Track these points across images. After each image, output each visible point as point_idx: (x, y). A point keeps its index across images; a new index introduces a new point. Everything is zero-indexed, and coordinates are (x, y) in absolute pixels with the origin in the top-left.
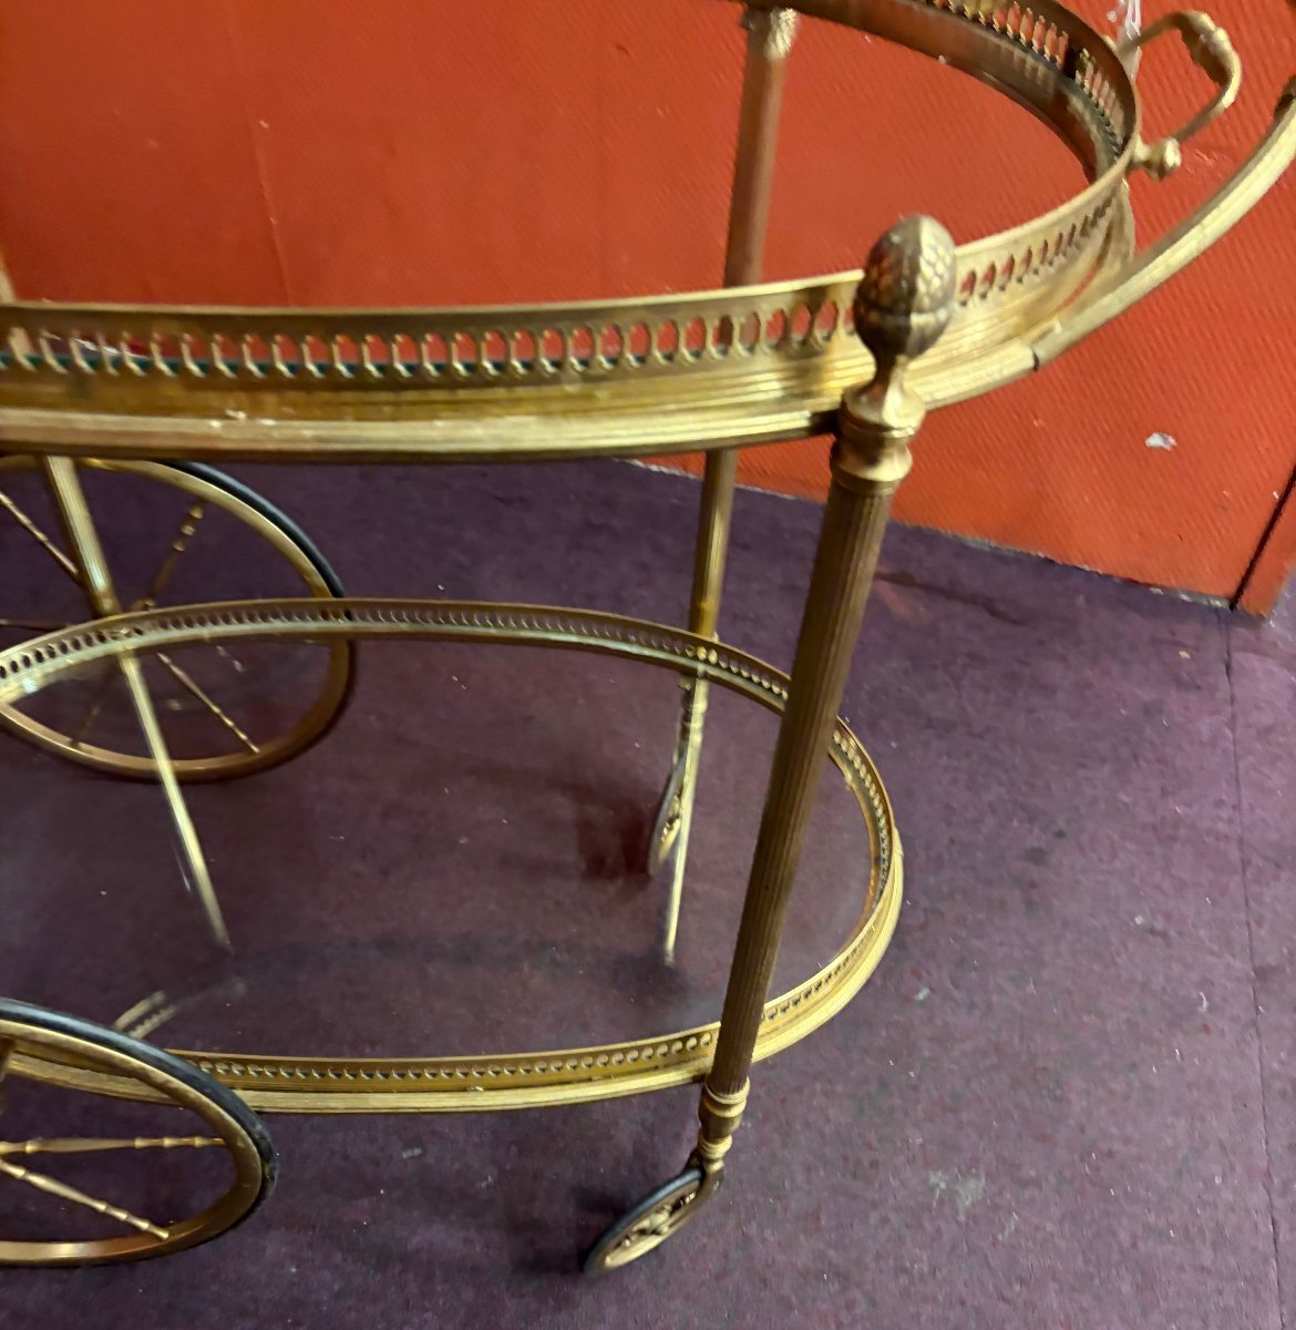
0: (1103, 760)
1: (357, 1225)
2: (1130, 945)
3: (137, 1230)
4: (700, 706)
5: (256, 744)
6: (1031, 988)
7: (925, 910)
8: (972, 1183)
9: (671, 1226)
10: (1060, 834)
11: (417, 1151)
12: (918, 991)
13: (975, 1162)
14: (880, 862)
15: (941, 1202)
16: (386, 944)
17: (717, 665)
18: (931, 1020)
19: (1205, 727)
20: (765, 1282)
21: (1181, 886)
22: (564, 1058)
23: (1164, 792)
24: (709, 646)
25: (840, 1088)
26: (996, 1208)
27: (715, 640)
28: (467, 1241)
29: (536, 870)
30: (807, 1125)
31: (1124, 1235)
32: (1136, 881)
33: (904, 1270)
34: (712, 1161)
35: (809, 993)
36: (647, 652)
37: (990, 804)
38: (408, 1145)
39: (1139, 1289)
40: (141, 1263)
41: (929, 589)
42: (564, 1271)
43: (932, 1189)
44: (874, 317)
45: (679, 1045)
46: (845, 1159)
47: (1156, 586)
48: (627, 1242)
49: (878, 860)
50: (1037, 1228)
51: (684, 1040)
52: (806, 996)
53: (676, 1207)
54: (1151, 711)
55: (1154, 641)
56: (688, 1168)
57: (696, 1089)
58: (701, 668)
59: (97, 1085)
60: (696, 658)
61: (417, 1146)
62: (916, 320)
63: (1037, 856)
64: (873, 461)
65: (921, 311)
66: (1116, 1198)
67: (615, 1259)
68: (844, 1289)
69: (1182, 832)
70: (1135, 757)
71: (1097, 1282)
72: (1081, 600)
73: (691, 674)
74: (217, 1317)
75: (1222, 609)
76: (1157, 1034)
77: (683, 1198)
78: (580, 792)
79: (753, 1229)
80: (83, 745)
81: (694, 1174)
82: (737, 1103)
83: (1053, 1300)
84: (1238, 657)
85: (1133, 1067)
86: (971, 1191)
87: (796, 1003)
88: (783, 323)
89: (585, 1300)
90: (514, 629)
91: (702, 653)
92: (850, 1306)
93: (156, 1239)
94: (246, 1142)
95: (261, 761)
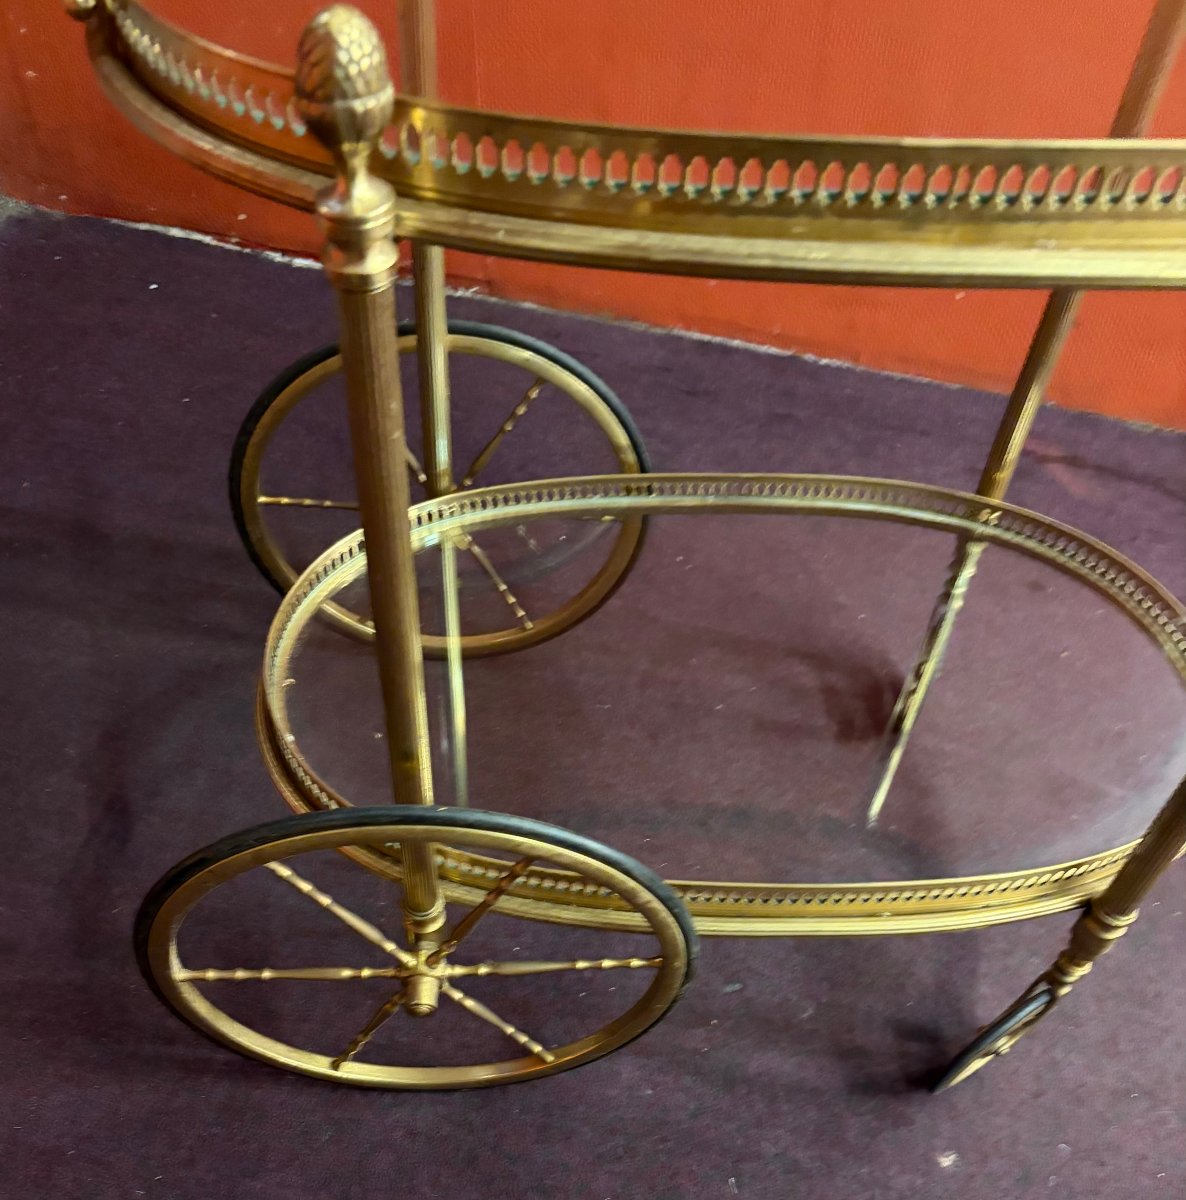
1: (696, 1051)
5: (529, 621)
11: (737, 986)
28: (801, 1066)
29: (791, 732)
34: (1063, 984)
38: (728, 981)
40: (511, 1087)
41: (1102, 471)
42: (895, 1093)
59: (544, 913)
61: (738, 982)
68: (1154, 1107)
74: (590, 1134)
81: (1046, 999)
92: (1162, 1121)
93: (543, 1061)
94: (680, 964)
95: (532, 636)
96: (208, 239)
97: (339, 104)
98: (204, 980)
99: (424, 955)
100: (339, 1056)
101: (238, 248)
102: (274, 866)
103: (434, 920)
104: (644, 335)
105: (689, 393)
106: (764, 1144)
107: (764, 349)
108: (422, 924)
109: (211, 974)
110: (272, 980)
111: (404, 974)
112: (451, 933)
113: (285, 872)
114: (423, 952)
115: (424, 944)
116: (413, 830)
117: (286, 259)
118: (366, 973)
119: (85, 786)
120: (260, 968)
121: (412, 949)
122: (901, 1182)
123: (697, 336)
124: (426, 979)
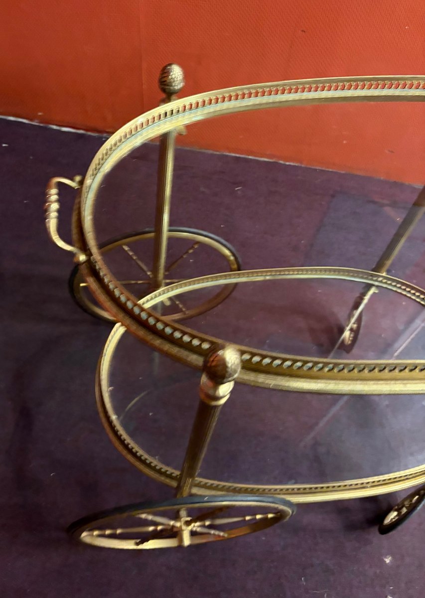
42: (363, 529)
89: (374, 539)
93: (224, 537)
95: (188, 316)
96: (25, 121)
101: (38, 124)
104: (212, 155)
106: (314, 560)
111: (176, 530)
118: (159, 528)
122: (371, 572)
123: (233, 155)
124: (185, 532)
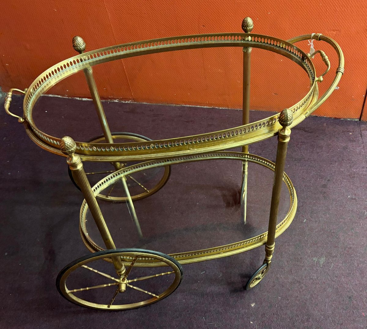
0: (336, 162)
1: (195, 289)
2: (348, 203)
3: (153, 296)
4: (247, 166)
5: (148, 190)
6: (328, 216)
7: (302, 202)
8: (322, 259)
9: (262, 276)
10: (329, 180)
11: (204, 272)
12: (304, 220)
13: (322, 254)
14: (292, 194)
15: (317, 263)
16: (186, 229)
17: (250, 158)
18: (308, 226)
19: (358, 150)
20: (283, 286)
21: (358, 187)
22: (238, 244)
23: (351, 167)
24: (248, 155)
25: (291, 244)
26: (328, 263)
27: (248, 153)
28: (219, 289)
29: (215, 207)
30: (285, 252)
31: (356, 264)
32: (347, 188)
33: (311, 279)
34: (269, 261)
35: (283, 223)
36: (235, 158)
37: (312, 176)
39: (360, 274)
40: (152, 305)
42: (241, 291)
43: (314, 261)
44: (282, 122)
45: (260, 238)
46: (295, 258)
47: (342, 118)
48: (254, 282)
49: (291, 194)
50: (338, 266)
51: (261, 236)
52: (282, 224)
53: (262, 273)
54: (345, 148)
55: (343, 132)
56: (264, 263)
57: (264, 246)
58: (246, 159)
59: (147, 265)
60: (245, 157)
62: (288, 122)
63: (324, 186)
64: (284, 139)
65: (289, 121)
66: (353, 257)
67: (252, 286)
68: (299, 285)
69: (356, 175)
70: (343, 160)
71: (351, 274)
72: (325, 124)
73: (245, 161)
74: (171, 313)
75: (357, 121)
76: (356, 221)
77: (263, 271)
78: (221, 188)
79: (278, 276)
80: (109, 197)
81: (266, 264)
82: (273, 247)
83: (343, 279)
84: (363, 132)
85: (352, 229)
86: (322, 260)
87: (281, 226)
88: (268, 122)
89: (247, 295)
90: (206, 157)
91: (246, 156)
92: (302, 288)
93: (157, 298)
94: (179, 271)
95: (149, 194)
96: (59, 96)
97: (67, 151)
98: (74, 292)
99: (121, 279)
100: (109, 304)
101: (67, 98)
102: (83, 266)
103: (123, 271)
104: (175, 107)
105: (187, 122)
106: (211, 308)
107: (205, 107)
108: (121, 272)
109: (75, 290)
110: (89, 290)
111: (117, 284)
112: (126, 273)
113: (86, 267)
114: (121, 278)
115: (121, 276)
116: (110, 255)
117: (80, 99)
118: (109, 285)
119: (43, 248)
120: (86, 287)
121: (119, 278)
122: (242, 311)
123: (188, 106)
124: (123, 284)
